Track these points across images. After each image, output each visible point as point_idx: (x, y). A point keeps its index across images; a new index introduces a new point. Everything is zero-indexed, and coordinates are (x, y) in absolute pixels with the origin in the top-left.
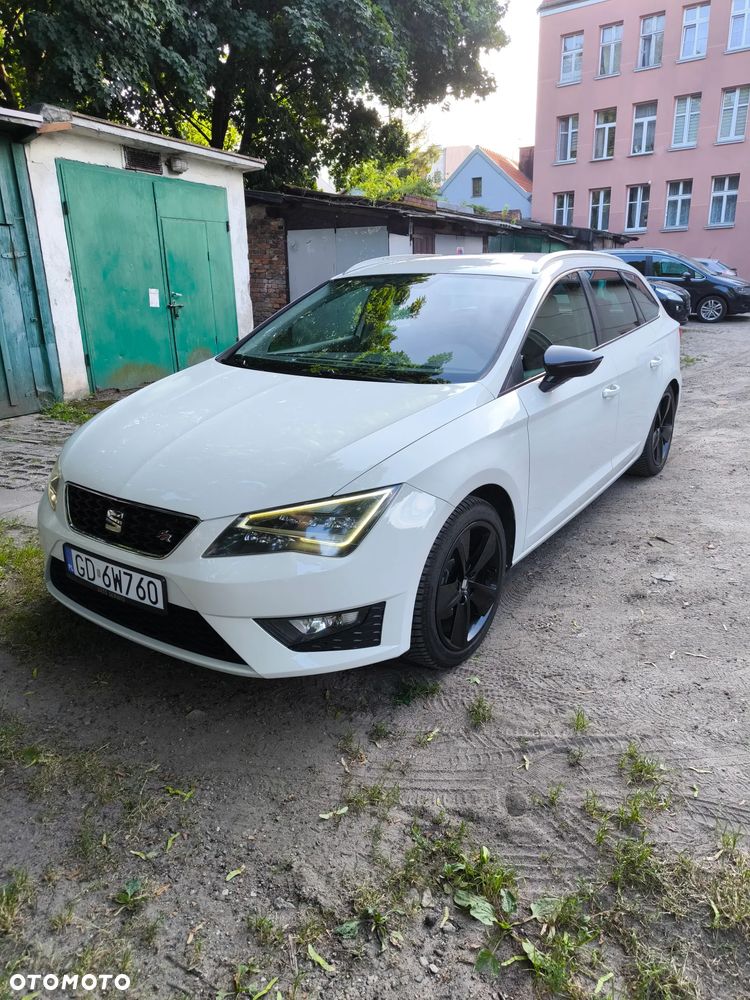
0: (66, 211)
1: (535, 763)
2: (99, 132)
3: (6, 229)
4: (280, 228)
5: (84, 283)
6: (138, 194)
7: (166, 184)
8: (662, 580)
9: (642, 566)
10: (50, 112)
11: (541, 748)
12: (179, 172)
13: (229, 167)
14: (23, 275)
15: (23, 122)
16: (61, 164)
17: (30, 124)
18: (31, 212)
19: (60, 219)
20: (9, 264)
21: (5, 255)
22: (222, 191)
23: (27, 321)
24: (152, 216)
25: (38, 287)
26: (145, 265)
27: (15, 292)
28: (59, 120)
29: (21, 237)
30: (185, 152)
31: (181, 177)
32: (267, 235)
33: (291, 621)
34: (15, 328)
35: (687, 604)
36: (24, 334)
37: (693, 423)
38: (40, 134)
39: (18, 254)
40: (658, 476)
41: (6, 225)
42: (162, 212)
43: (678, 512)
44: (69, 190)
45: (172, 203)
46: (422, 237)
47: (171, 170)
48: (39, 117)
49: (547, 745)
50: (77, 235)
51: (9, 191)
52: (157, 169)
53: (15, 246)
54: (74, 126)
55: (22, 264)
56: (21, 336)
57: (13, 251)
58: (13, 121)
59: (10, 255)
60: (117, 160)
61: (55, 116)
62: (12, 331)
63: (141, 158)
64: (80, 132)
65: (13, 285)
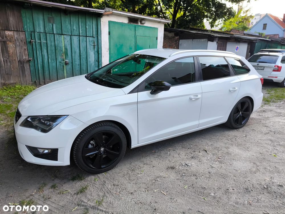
0: (109, 34)
1: (77, 210)
2: (120, 14)
3: (93, 38)
4: (178, 39)
5: (112, 52)
6: (130, 29)
7: (139, 27)
8: (186, 164)
9: (187, 158)
10: (107, 9)
11: (83, 206)
12: (143, 24)
13: (160, 22)
14: (96, 49)
15: (99, 12)
16: (110, 22)
17: (101, 12)
18: (100, 34)
19: (108, 36)
20: (93, 47)
21: (92, 45)
22: (157, 29)
23: (96, 61)
24: (134, 35)
25: (99, 52)
26: (130, 48)
27: (93, 53)
28: (109, 11)
29: (97, 40)
30: (145, 19)
31: (144, 25)
32: (174, 41)
33: (38, 149)
34: (92, 62)
35: (184, 175)
36: (94, 64)
37: (281, 113)
38: (104, 15)
39: (95, 44)
40: (237, 130)
41: (93, 37)
42: (137, 35)
43: (226, 144)
44: (111, 29)
45: (140, 32)
46: (221, 43)
47: (141, 23)
48: (104, 11)
49: (85, 206)
50: (112, 40)
51: (95, 29)
52: (137, 23)
53: (95, 42)
54: (113, 13)
55: (96, 47)
56: (93, 64)
57: (94, 43)
58: (96, 12)
59: (93, 44)
60: (126, 21)
61: (108, 10)
62: (91, 63)
63: (132, 20)
64: (115, 14)
65: (93, 52)
